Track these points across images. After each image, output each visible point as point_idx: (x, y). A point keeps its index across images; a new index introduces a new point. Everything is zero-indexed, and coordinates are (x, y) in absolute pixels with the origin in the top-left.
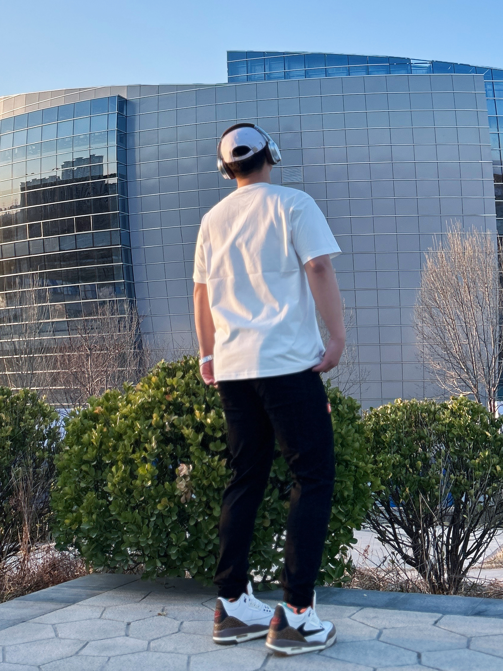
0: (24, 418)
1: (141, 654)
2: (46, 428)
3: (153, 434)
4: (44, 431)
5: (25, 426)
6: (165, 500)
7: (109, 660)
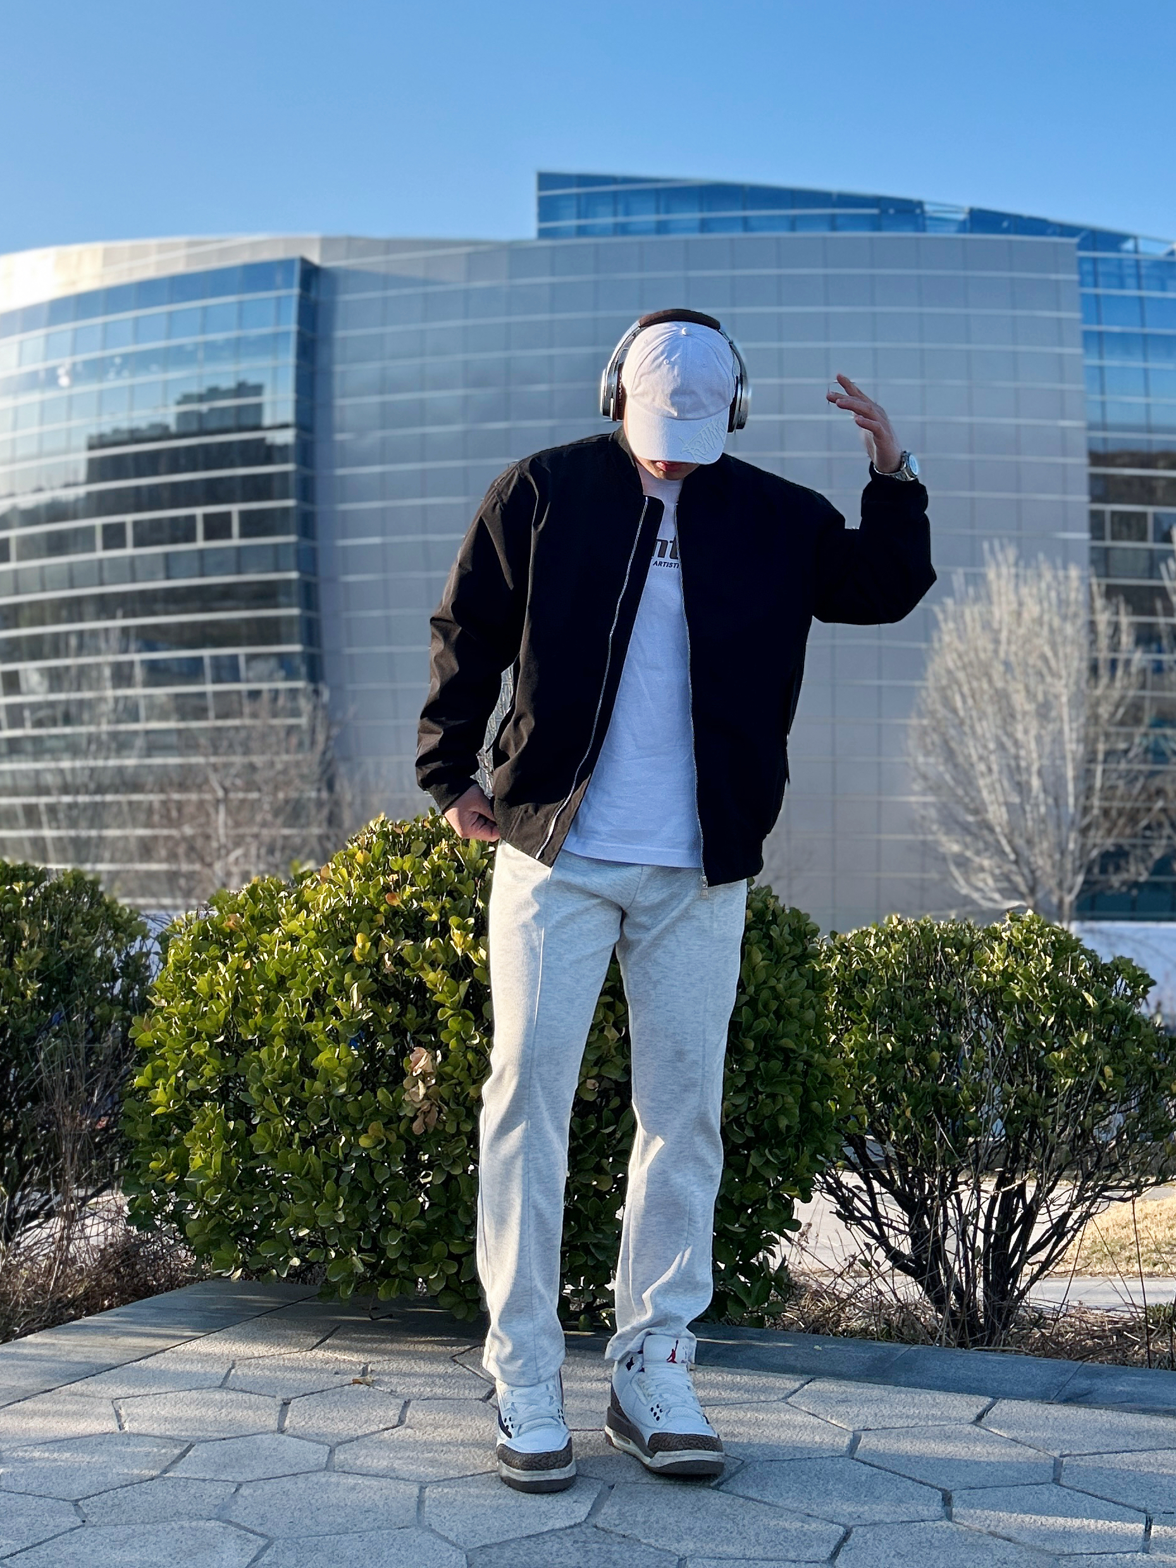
0: (70, 931)
1: (314, 1478)
2: (119, 955)
3: (354, 978)
4: (115, 961)
5: (73, 949)
6: (376, 1127)
7: (237, 1490)
